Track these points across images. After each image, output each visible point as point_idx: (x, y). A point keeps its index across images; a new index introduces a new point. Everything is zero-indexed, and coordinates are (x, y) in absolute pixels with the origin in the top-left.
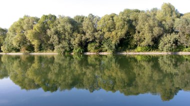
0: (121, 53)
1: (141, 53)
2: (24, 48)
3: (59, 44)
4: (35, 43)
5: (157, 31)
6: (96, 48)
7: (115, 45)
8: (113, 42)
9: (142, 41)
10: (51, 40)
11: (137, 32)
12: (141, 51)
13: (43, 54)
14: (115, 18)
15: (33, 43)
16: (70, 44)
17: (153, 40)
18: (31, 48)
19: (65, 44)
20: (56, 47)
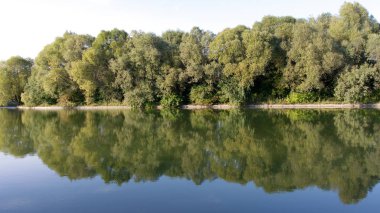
0: (257, 106)
1: (298, 106)
2: (65, 97)
3: (132, 89)
4: (87, 87)
5: (330, 60)
6: (206, 96)
7: (245, 90)
8: (241, 84)
9: (301, 81)
10: (118, 80)
11: (289, 63)
12: (299, 102)
13: (103, 108)
14: (244, 35)
15: (82, 87)
16: (154, 88)
17: (322, 80)
18: (78, 97)
19: (145, 87)
20: (127, 95)
